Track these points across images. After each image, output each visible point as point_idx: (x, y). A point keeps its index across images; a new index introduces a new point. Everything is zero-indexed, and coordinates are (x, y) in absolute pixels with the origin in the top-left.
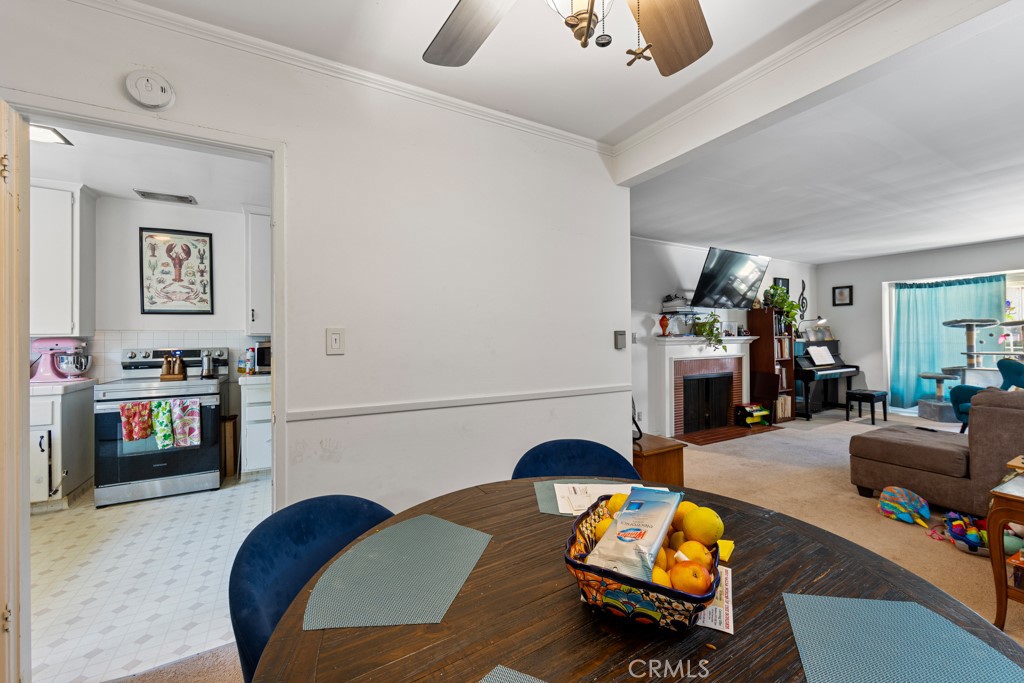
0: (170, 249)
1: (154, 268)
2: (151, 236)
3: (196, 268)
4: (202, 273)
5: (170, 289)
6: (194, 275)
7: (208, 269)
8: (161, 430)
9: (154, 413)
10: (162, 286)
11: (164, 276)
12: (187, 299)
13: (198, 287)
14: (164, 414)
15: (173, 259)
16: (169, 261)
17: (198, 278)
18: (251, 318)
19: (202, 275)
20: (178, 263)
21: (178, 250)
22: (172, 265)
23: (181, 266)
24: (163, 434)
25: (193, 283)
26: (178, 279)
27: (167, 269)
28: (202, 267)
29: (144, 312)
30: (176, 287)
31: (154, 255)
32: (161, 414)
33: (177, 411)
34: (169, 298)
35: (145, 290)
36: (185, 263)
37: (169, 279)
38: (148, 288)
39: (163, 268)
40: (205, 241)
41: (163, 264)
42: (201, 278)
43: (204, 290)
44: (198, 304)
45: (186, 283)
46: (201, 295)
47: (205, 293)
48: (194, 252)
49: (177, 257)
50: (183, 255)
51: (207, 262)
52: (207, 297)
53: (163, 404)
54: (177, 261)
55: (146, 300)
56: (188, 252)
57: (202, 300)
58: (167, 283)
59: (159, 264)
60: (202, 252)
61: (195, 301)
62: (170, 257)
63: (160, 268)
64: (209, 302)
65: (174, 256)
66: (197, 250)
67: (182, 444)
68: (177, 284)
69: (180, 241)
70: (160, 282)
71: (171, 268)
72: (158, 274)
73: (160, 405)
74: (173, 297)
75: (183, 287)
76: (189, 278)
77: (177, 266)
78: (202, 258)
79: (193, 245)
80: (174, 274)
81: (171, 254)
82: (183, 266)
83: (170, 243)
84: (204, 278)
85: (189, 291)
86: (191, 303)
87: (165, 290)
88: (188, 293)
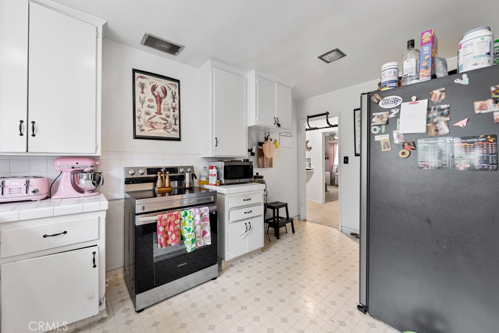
0: (154, 89)
1: (143, 103)
2: (142, 77)
3: (170, 105)
4: (174, 109)
5: (153, 120)
6: (169, 110)
7: (177, 107)
8: (188, 236)
9: (183, 222)
10: (148, 117)
11: (150, 109)
12: (165, 128)
13: (171, 120)
14: (190, 222)
15: (156, 97)
16: (153, 97)
17: (171, 113)
18: (215, 144)
19: (174, 111)
20: (159, 100)
21: (159, 90)
22: (155, 101)
23: (161, 103)
24: (191, 239)
25: (168, 117)
26: (159, 113)
27: (151, 104)
28: (174, 105)
29: (136, 137)
30: (157, 119)
31: (142, 92)
32: (187, 222)
33: (198, 218)
34: (153, 127)
35: (137, 119)
36: (164, 100)
37: (153, 112)
38: (139, 118)
39: (149, 103)
40: (175, 85)
41: (149, 100)
42: (173, 113)
43: (175, 122)
44: (172, 132)
45: (163, 116)
46: (173, 126)
47: (176, 125)
48: (169, 93)
49: (159, 95)
50: (162, 95)
51: (177, 101)
52: (177, 127)
53: (188, 212)
54: (158, 99)
55: (137, 128)
56: (165, 93)
57: (174, 130)
58: (152, 115)
59: (147, 100)
60: (174, 93)
61: (170, 130)
62: (154, 94)
63: (147, 103)
64: (178, 132)
65: (156, 94)
66: (171, 92)
68: (158, 116)
69: (160, 83)
70: (147, 114)
71: (154, 104)
72: (146, 108)
73: (186, 214)
74: (156, 127)
75: (162, 119)
76: (166, 112)
77: (159, 102)
78: (174, 98)
79: (169, 87)
80: (156, 108)
81: (154, 92)
82: (162, 103)
83: (154, 84)
84: (175, 113)
85: (166, 122)
86: (168, 132)
87: (150, 120)
88: (165, 124)
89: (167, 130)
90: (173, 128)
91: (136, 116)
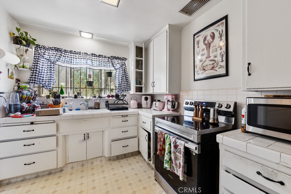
0: (205, 40)
1: (198, 55)
2: (198, 37)
3: (218, 46)
4: (221, 47)
6: (216, 50)
10: (202, 63)
11: (202, 57)
12: (213, 68)
13: (219, 58)
16: (205, 47)
21: (209, 38)
22: (205, 49)
23: (209, 48)
25: (216, 57)
26: (209, 57)
28: (221, 43)
29: (195, 80)
30: (207, 62)
31: (198, 47)
34: (204, 70)
35: (195, 67)
36: (212, 44)
37: (204, 58)
39: (202, 52)
41: (202, 50)
42: (220, 51)
43: (222, 59)
44: (218, 70)
45: (212, 58)
46: (221, 64)
47: (222, 61)
48: (217, 35)
49: (208, 42)
50: (211, 40)
51: (224, 38)
52: (224, 63)
54: (208, 45)
56: (213, 37)
57: (221, 67)
58: (204, 61)
60: (221, 32)
61: (217, 69)
62: (205, 44)
64: (225, 67)
66: (218, 32)
67: (176, 172)
68: (208, 59)
69: (210, 31)
70: (201, 61)
71: (205, 52)
72: (200, 57)
74: (206, 69)
75: (211, 60)
76: (214, 54)
77: (208, 48)
78: (221, 36)
79: (216, 30)
80: (206, 54)
81: (205, 42)
82: (211, 47)
83: (205, 36)
84: (222, 50)
85: (214, 62)
86: (215, 70)
87: (202, 65)
88: (213, 64)
89: (215, 69)
90: (220, 66)
91: (195, 65)
